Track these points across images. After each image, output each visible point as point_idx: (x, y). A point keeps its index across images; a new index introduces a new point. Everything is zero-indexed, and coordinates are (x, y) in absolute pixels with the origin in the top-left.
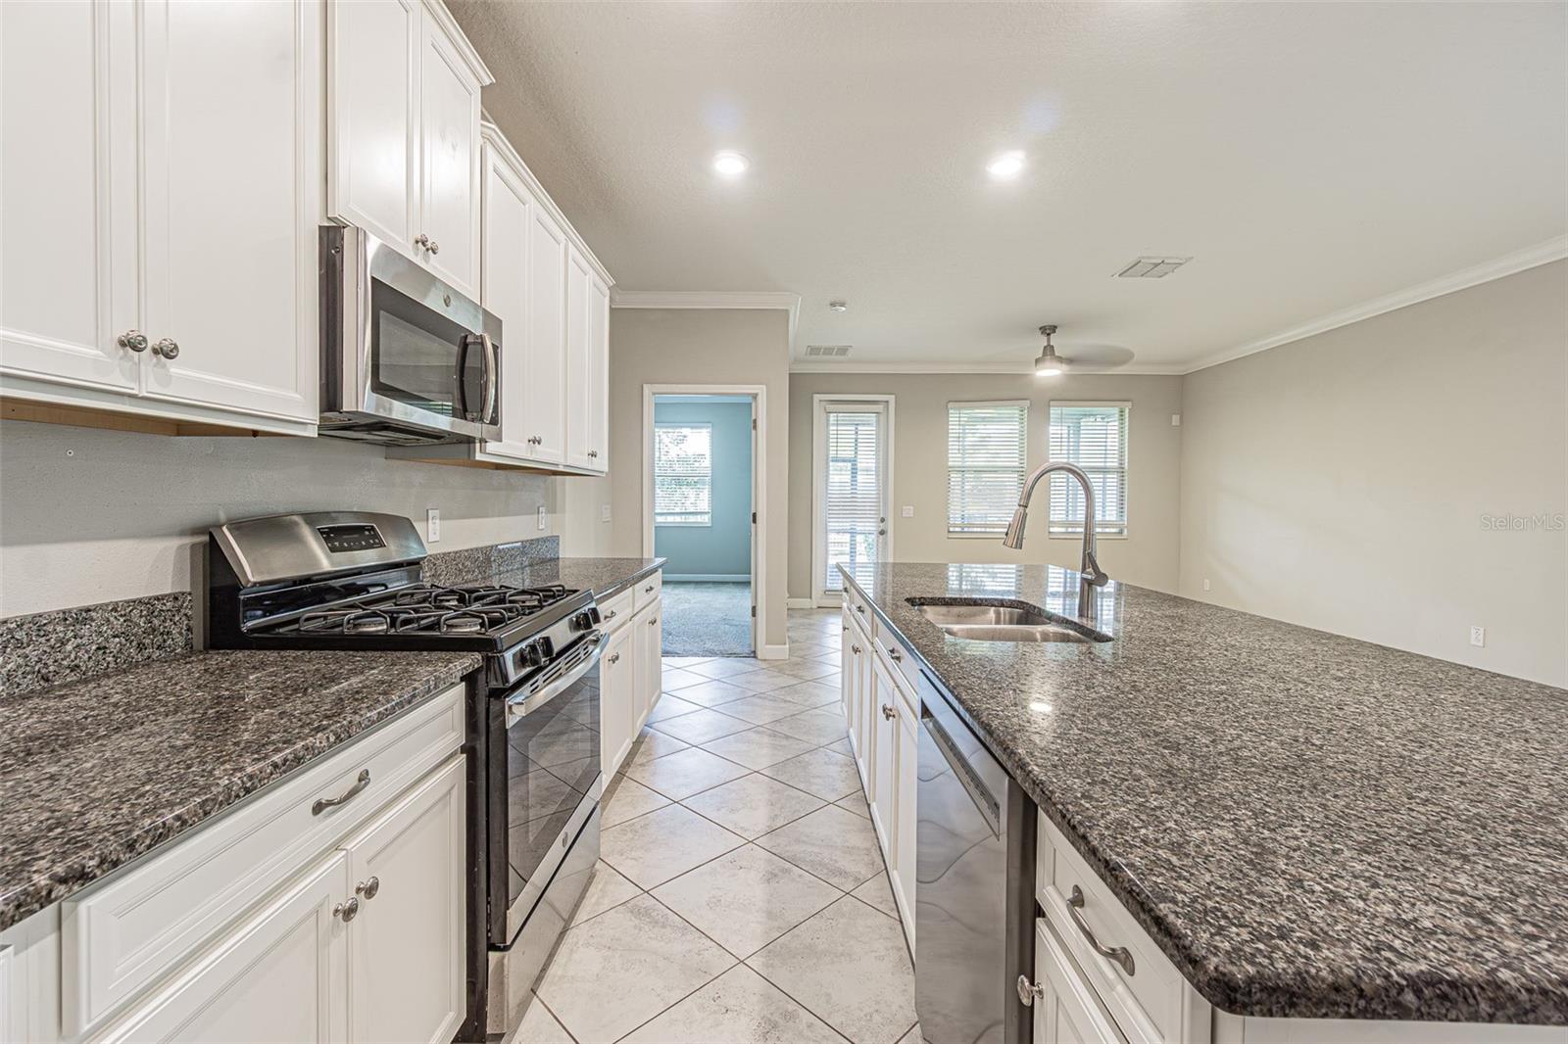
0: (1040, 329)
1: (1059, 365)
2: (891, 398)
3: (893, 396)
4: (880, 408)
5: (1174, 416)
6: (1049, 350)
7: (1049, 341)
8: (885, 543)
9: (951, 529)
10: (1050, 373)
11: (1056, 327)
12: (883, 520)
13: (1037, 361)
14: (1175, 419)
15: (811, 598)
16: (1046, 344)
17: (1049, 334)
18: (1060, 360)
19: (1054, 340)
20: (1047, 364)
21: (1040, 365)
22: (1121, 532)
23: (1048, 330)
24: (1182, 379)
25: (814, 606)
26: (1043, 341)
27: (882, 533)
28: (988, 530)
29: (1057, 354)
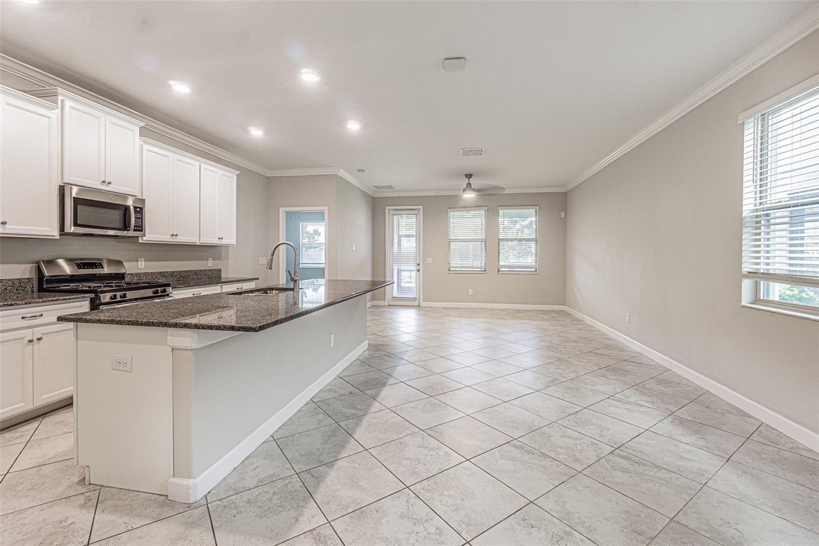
0: (465, 175)
1: (473, 192)
2: (421, 207)
3: (422, 207)
4: (416, 212)
5: (562, 213)
6: (469, 185)
7: (469, 181)
8: (419, 275)
9: (451, 269)
10: (469, 196)
11: (472, 175)
12: (419, 265)
13: (464, 190)
14: (563, 214)
15: (385, 300)
16: (468, 182)
17: (469, 178)
18: (474, 190)
19: (471, 181)
20: (467, 192)
21: (465, 192)
22: (536, 271)
23: (469, 176)
24: (565, 194)
25: (387, 305)
26: (466, 181)
27: (419, 271)
28: (462, 269)
29: (472, 187)
